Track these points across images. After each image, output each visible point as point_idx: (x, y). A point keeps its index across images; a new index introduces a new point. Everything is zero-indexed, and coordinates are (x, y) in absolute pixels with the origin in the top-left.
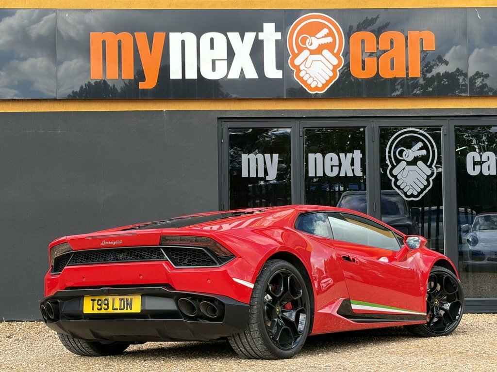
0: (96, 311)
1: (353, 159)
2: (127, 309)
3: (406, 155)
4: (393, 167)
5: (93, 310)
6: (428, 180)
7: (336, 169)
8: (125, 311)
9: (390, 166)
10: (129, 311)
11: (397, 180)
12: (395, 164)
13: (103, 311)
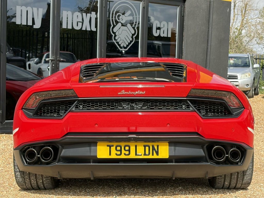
0: (113, 156)
1: (91, 18)
2: (153, 155)
3: (121, 19)
4: (114, 26)
5: (110, 154)
6: (132, 37)
7: (80, 24)
8: (150, 157)
9: (112, 26)
10: (155, 156)
11: (115, 36)
12: (115, 24)
13: (123, 156)
